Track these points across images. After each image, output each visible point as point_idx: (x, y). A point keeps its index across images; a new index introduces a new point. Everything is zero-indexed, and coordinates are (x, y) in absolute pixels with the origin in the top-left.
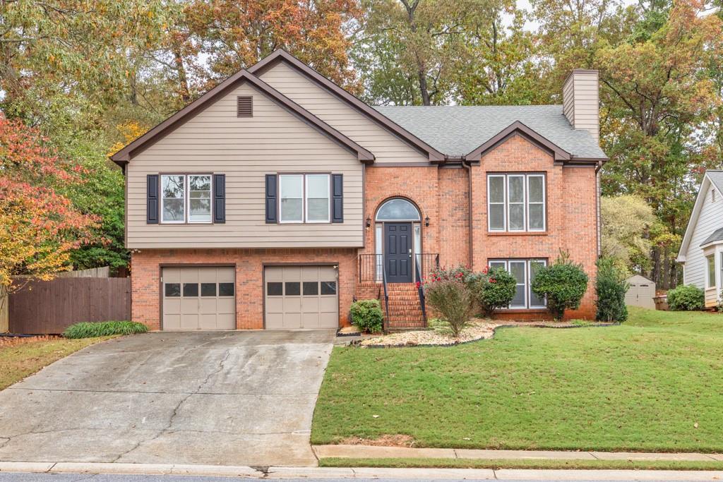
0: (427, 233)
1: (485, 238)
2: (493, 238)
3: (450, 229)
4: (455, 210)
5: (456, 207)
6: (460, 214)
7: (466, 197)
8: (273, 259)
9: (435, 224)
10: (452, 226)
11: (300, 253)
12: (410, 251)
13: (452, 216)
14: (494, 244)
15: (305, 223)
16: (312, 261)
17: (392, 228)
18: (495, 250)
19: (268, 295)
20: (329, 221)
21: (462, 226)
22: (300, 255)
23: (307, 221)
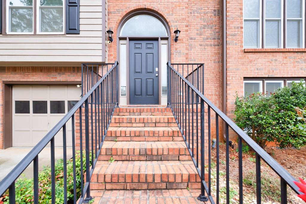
0: (176, 49)
1: (241, 55)
2: (250, 55)
3: (198, 48)
4: (204, 28)
5: (205, 26)
6: (208, 32)
7: (215, 15)
8: (14, 77)
9: (184, 40)
10: (201, 45)
11: (41, 71)
12: (157, 69)
13: (201, 35)
14: (251, 61)
15: (35, 35)
16: (54, 80)
17: (137, 46)
18: (252, 69)
19: (16, 113)
20: (63, 33)
21: (211, 45)
22: (41, 74)
23: (38, 32)
